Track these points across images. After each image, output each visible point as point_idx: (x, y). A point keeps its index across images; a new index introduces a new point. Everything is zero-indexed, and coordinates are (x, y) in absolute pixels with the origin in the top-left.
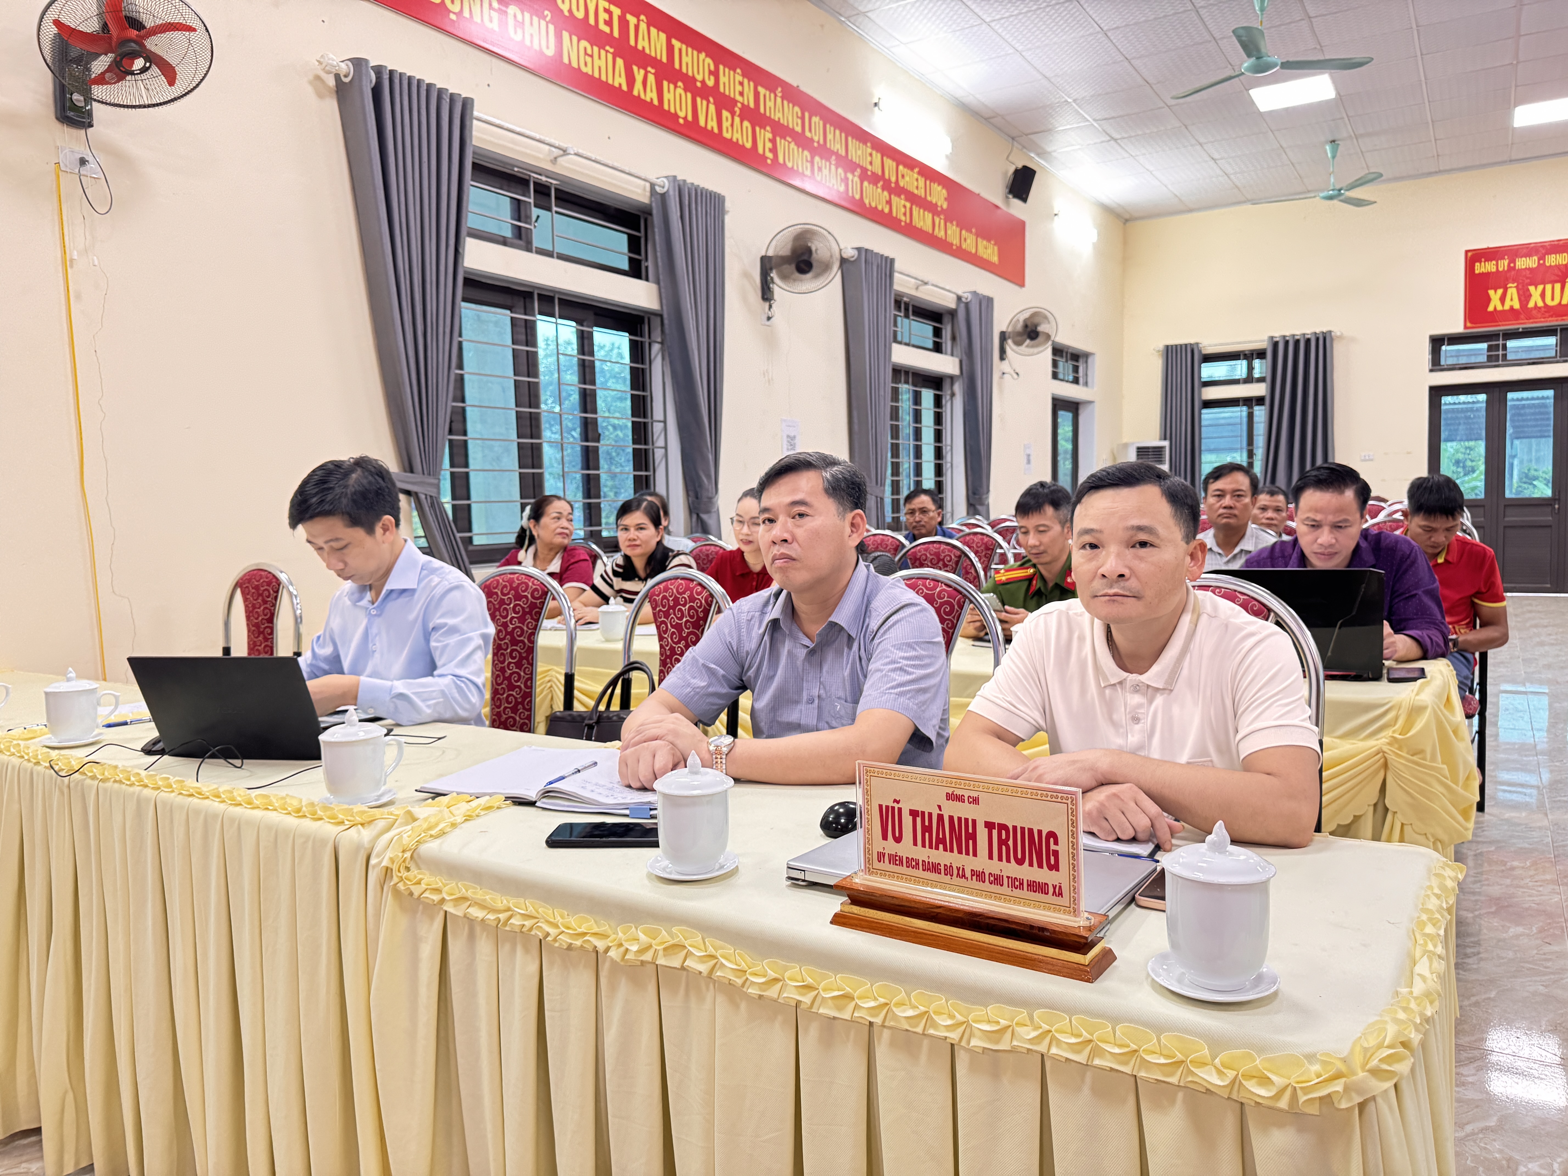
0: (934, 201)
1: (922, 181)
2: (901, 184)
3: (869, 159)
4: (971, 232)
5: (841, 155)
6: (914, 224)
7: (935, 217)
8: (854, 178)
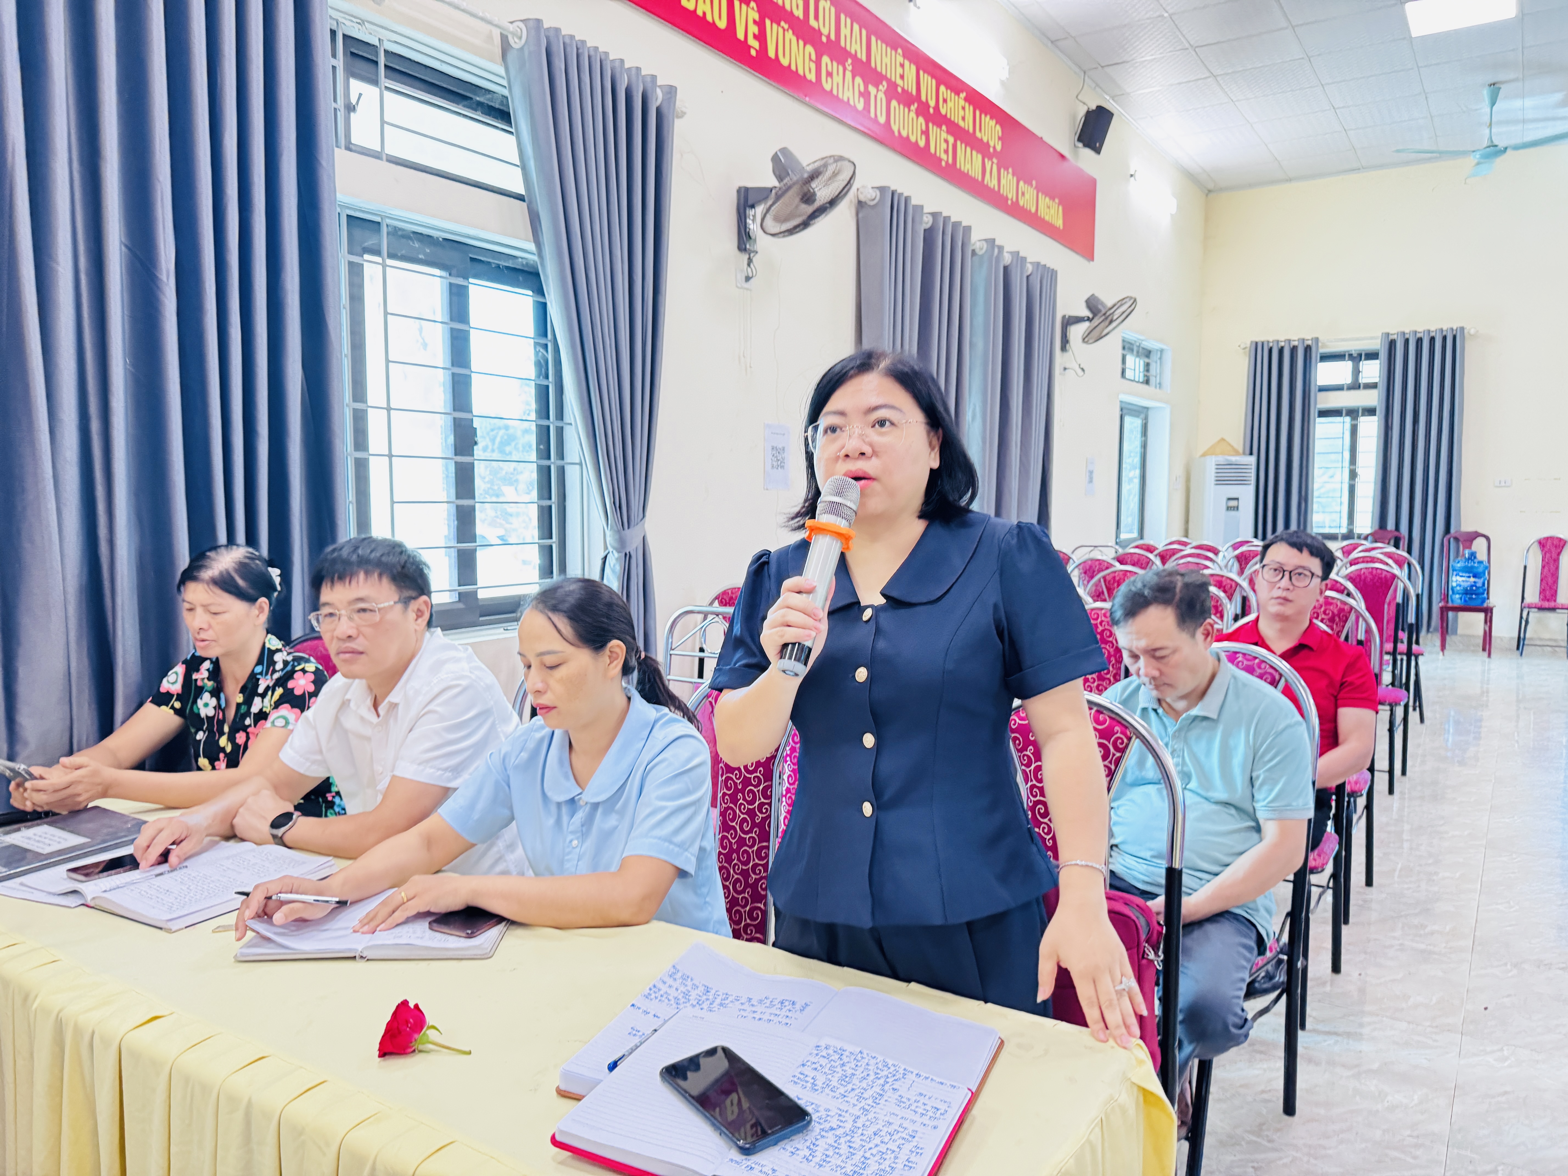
0: (985, 140)
1: (969, 110)
2: (943, 112)
3: (900, 70)
4: (1032, 186)
5: (861, 60)
6: (958, 166)
7: (986, 160)
8: (878, 94)
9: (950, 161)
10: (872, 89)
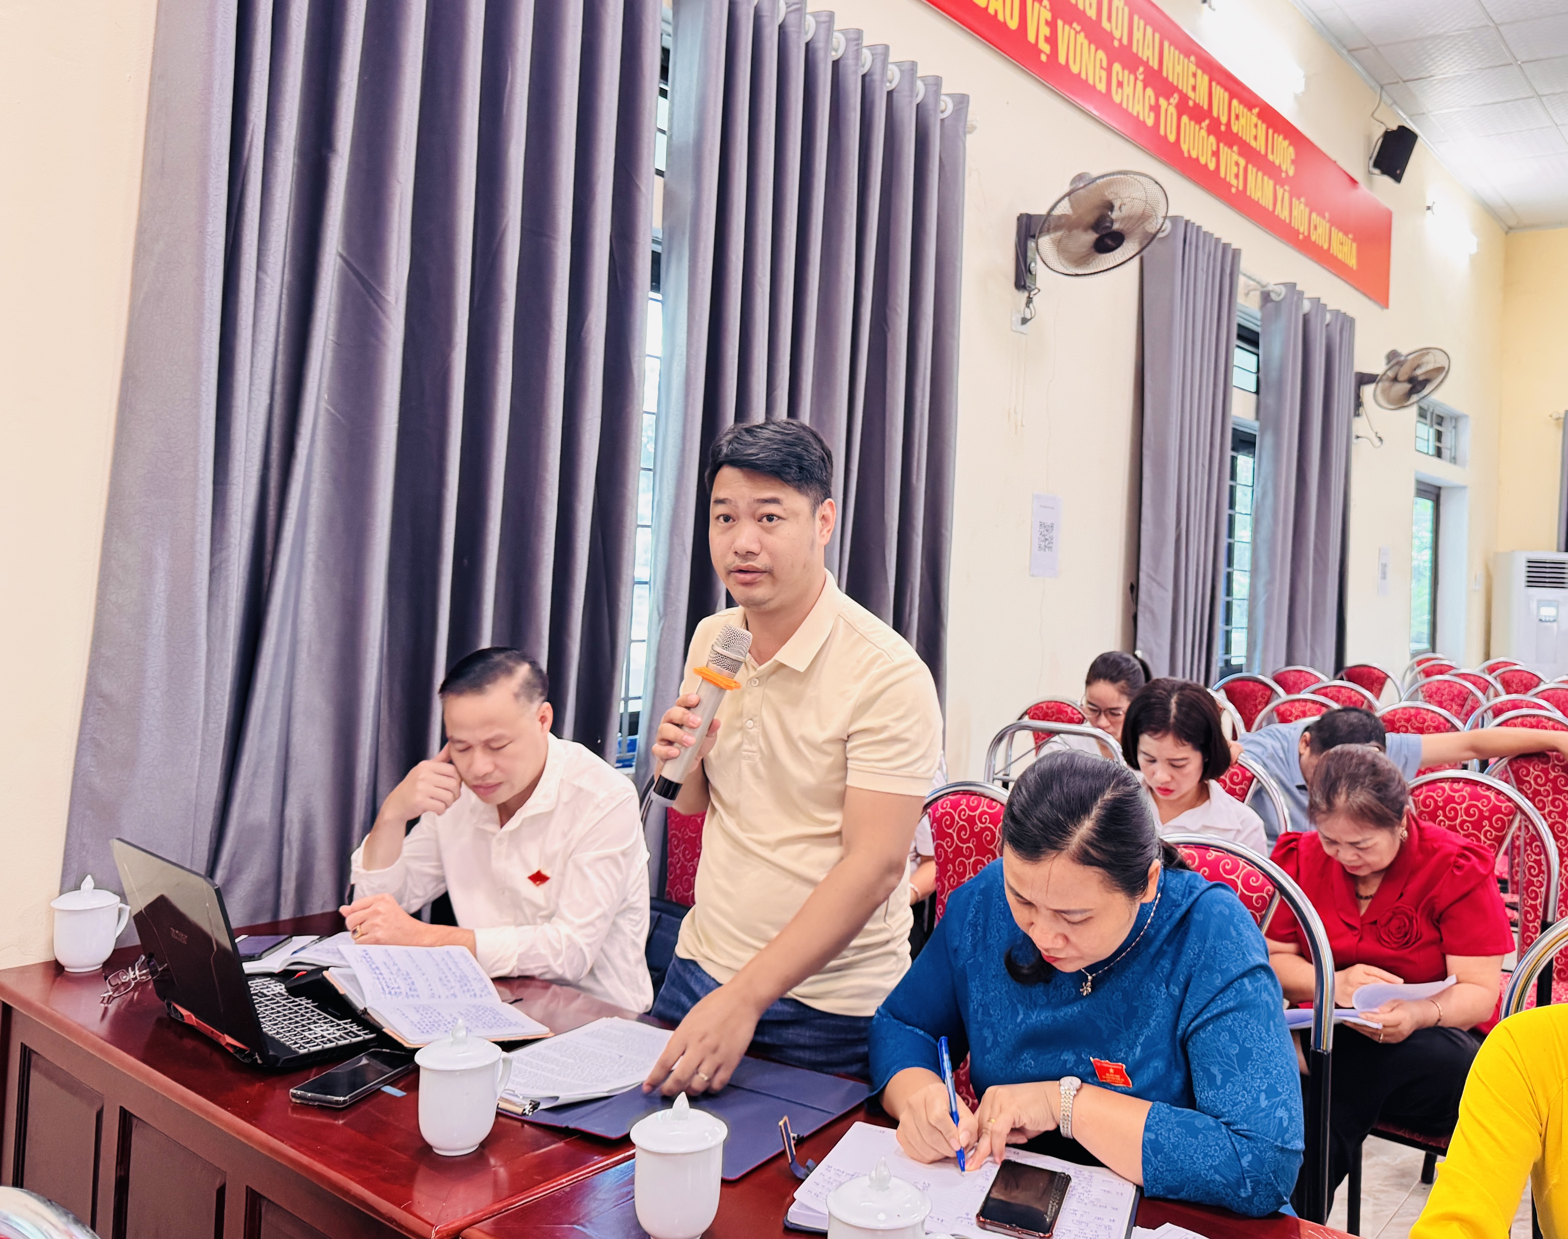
0: (1277, 163)
1: (1262, 127)
2: (1235, 129)
3: (1192, 81)
4: (1324, 218)
5: (1152, 68)
6: (1248, 194)
7: (1278, 187)
8: (1169, 108)
9: (1241, 188)
10: (1163, 102)
